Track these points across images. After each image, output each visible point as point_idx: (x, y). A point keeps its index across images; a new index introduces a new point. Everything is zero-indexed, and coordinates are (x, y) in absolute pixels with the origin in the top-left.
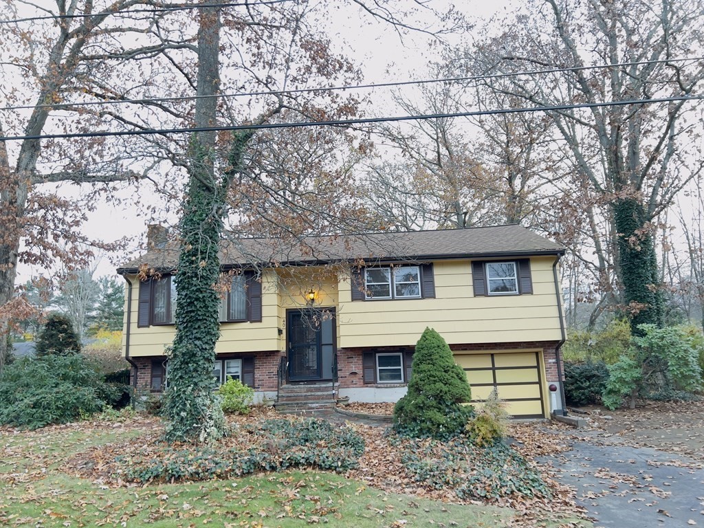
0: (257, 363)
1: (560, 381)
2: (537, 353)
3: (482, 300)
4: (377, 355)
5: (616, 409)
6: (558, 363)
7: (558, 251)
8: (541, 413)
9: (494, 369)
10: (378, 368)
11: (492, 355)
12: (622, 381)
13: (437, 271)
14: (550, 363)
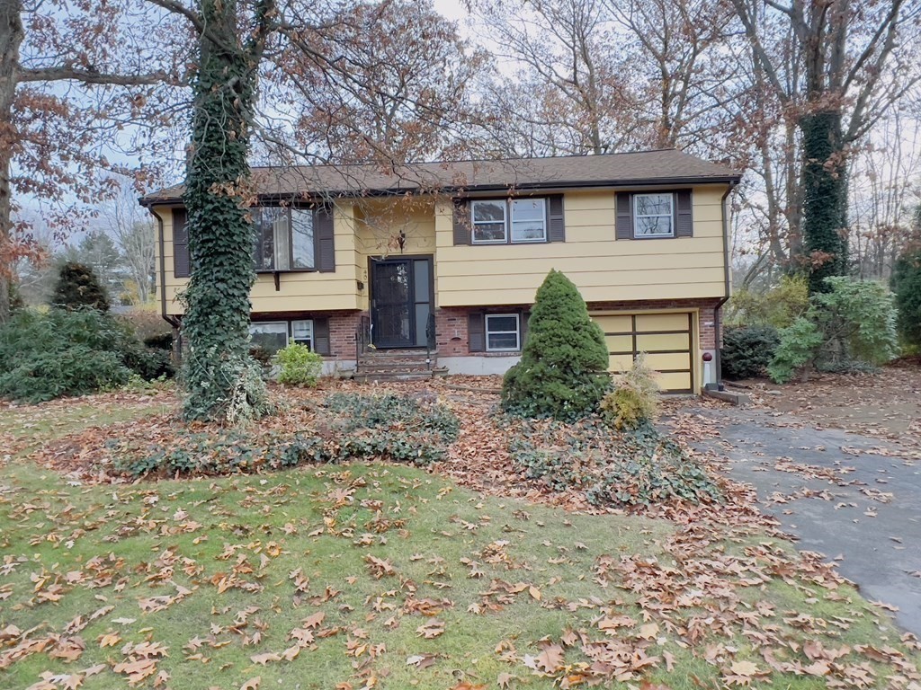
0: (333, 324)
1: (716, 348)
2: (690, 315)
3: (626, 245)
4: (487, 316)
5: (784, 382)
6: (716, 325)
7: (731, 178)
8: (689, 387)
9: (634, 334)
10: (488, 333)
11: (633, 316)
12: (796, 349)
13: (569, 205)
14: (706, 326)
